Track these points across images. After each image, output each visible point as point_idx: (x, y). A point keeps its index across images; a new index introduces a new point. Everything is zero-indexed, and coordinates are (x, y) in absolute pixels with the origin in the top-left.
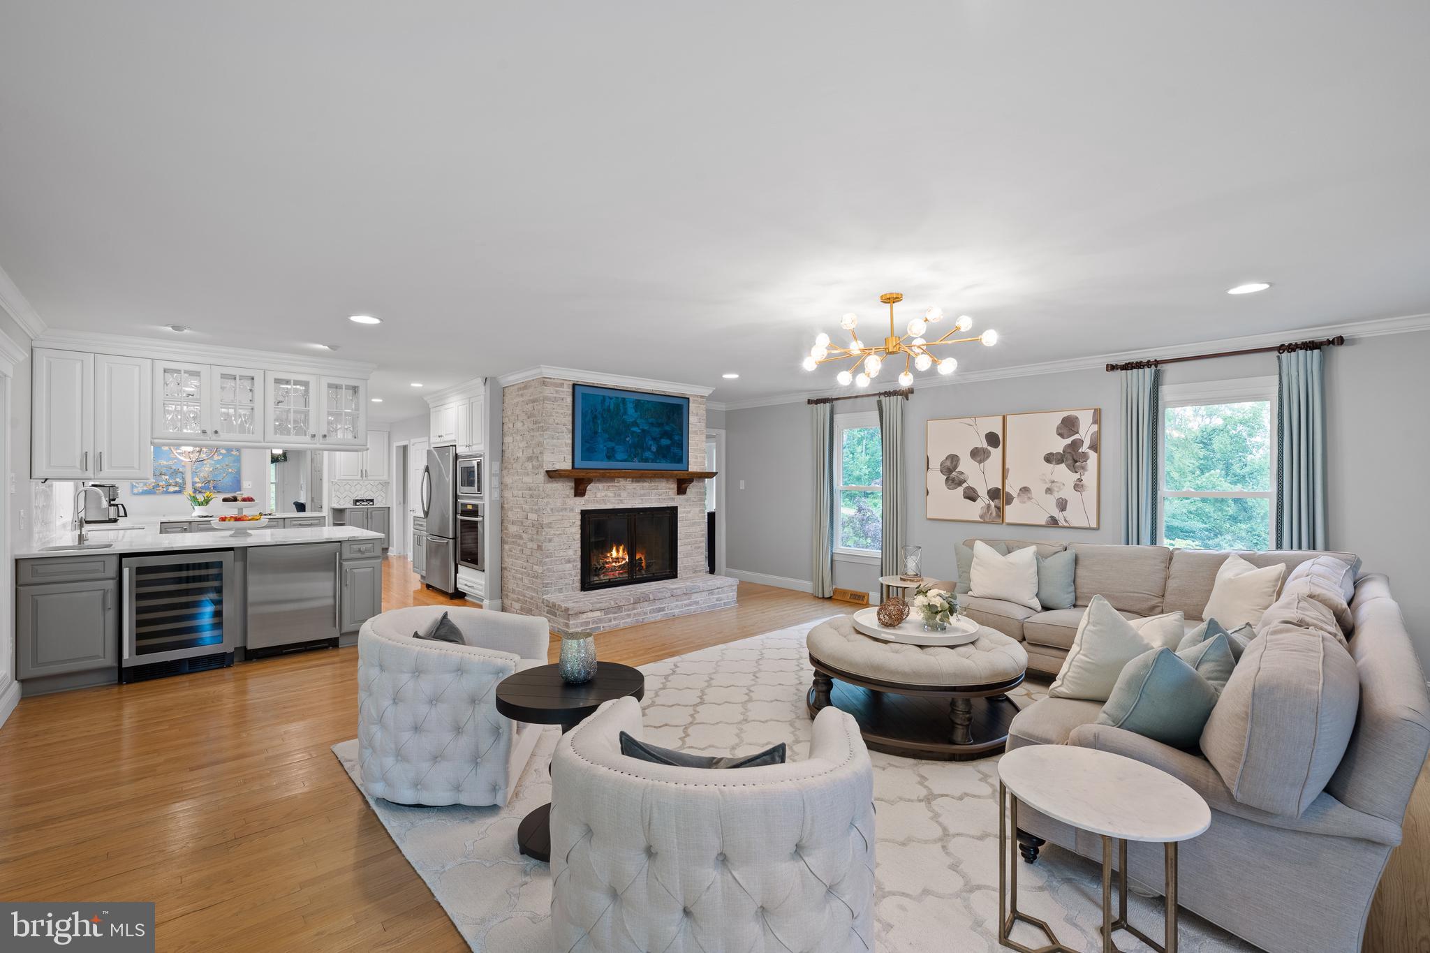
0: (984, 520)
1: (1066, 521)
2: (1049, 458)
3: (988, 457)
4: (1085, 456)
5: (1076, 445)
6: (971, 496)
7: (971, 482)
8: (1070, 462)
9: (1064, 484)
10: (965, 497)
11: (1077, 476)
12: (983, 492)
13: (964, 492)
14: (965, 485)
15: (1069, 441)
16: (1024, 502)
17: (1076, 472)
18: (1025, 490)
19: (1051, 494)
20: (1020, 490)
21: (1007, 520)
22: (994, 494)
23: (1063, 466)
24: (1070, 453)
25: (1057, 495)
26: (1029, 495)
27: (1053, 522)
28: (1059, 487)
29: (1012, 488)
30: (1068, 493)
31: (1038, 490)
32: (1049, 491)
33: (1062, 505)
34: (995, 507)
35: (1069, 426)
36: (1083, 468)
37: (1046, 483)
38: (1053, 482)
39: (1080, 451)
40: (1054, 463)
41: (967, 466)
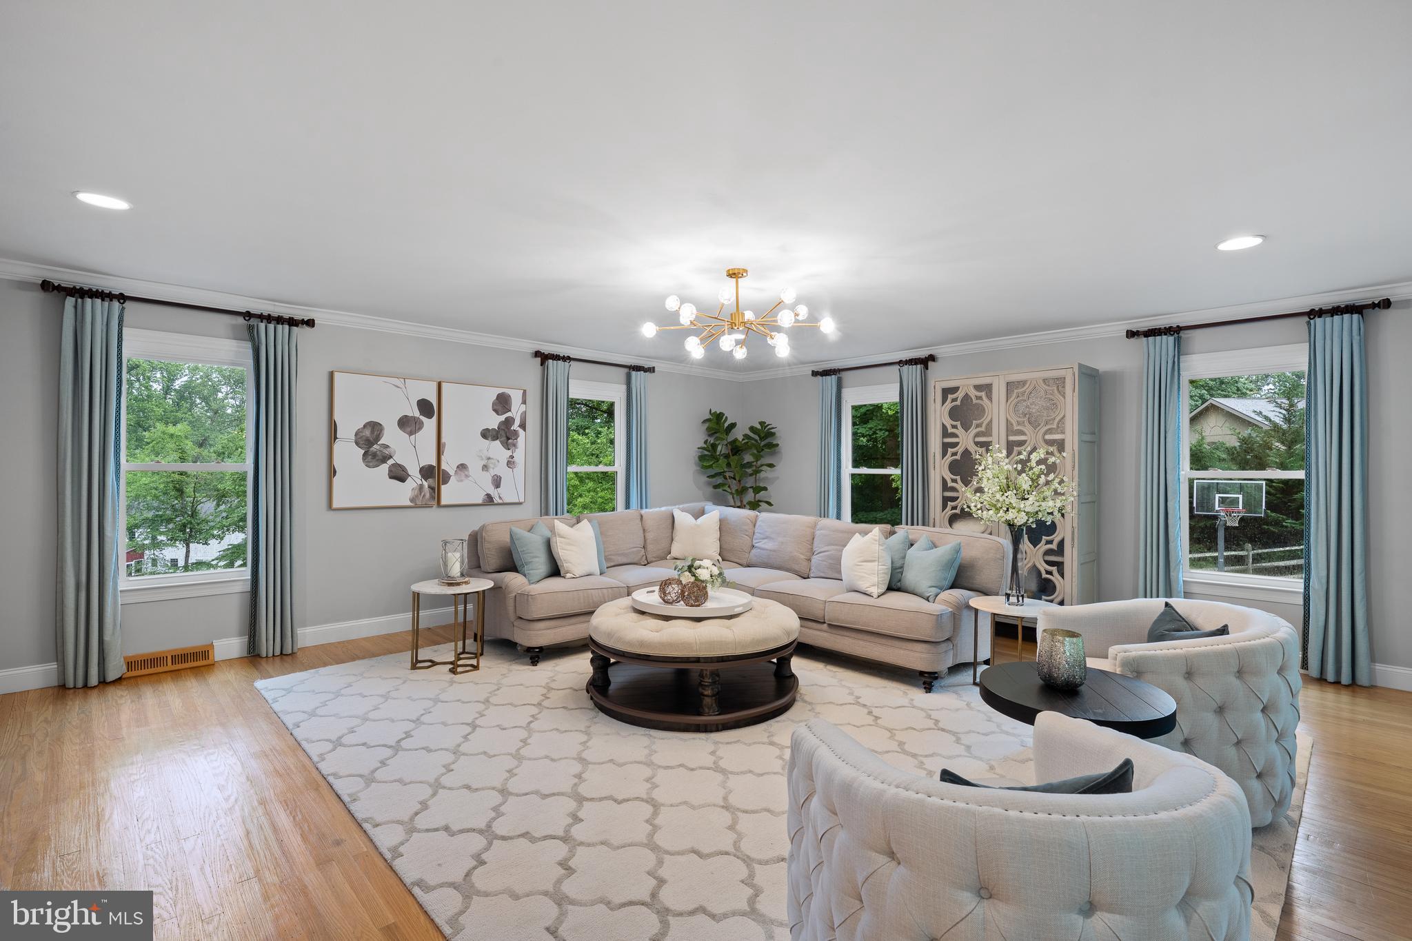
0: (417, 503)
1: (500, 498)
2: (486, 434)
3: (420, 428)
4: (516, 433)
5: (509, 422)
6: (399, 474)
7: (398, 458)
8: (504, 439)
9: (498, 461)
10: (391, 477)
11: (509, 453)
12: (414, 471)
13: (390, 471)
14: (391, 462)
15: (502, 418)
16: (462, 481)
17: (509, 449)
18: (462, 467)
19: (487, 471)
20: (458, 467)
21: (443, 502)
22: (427, 472)
23: (498, 442)
24: (504, 430)
25: (492, 472)
26: (466, 473)
27: (489, 500)
28: (495, 464)
29: (448, 465)
30: (501, 469)
31: (475, 467)
32: (485, 468)
33: (497, 482)
34: (429, 487)
35: (502, 403)
36: (515, 445)
37: (482, 459)
38: (489, 458)
39: (512, 428)
40: (490, 439)
41: (392, 437)
